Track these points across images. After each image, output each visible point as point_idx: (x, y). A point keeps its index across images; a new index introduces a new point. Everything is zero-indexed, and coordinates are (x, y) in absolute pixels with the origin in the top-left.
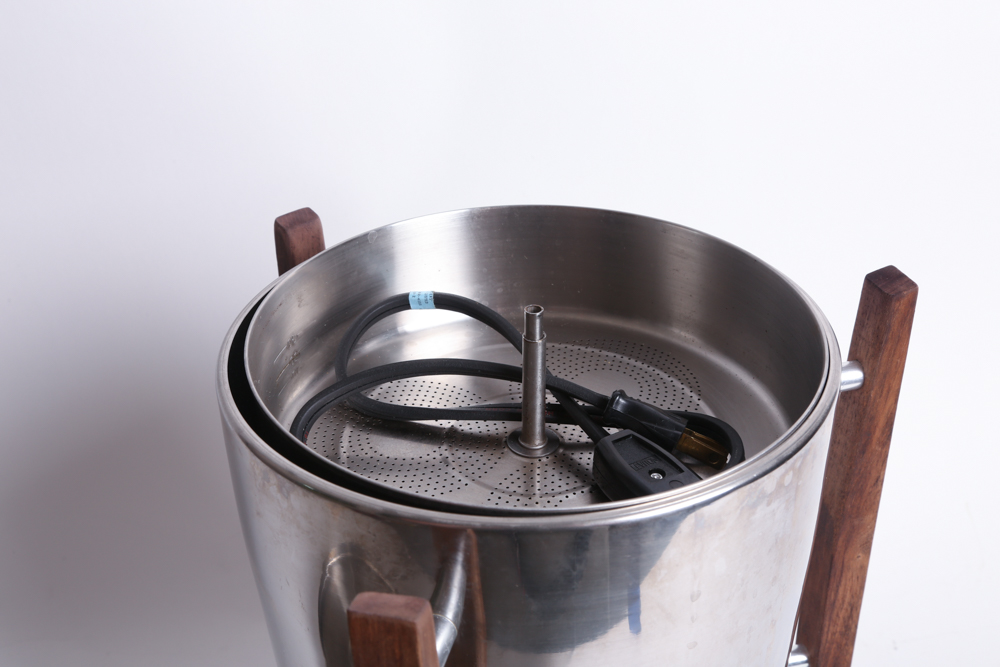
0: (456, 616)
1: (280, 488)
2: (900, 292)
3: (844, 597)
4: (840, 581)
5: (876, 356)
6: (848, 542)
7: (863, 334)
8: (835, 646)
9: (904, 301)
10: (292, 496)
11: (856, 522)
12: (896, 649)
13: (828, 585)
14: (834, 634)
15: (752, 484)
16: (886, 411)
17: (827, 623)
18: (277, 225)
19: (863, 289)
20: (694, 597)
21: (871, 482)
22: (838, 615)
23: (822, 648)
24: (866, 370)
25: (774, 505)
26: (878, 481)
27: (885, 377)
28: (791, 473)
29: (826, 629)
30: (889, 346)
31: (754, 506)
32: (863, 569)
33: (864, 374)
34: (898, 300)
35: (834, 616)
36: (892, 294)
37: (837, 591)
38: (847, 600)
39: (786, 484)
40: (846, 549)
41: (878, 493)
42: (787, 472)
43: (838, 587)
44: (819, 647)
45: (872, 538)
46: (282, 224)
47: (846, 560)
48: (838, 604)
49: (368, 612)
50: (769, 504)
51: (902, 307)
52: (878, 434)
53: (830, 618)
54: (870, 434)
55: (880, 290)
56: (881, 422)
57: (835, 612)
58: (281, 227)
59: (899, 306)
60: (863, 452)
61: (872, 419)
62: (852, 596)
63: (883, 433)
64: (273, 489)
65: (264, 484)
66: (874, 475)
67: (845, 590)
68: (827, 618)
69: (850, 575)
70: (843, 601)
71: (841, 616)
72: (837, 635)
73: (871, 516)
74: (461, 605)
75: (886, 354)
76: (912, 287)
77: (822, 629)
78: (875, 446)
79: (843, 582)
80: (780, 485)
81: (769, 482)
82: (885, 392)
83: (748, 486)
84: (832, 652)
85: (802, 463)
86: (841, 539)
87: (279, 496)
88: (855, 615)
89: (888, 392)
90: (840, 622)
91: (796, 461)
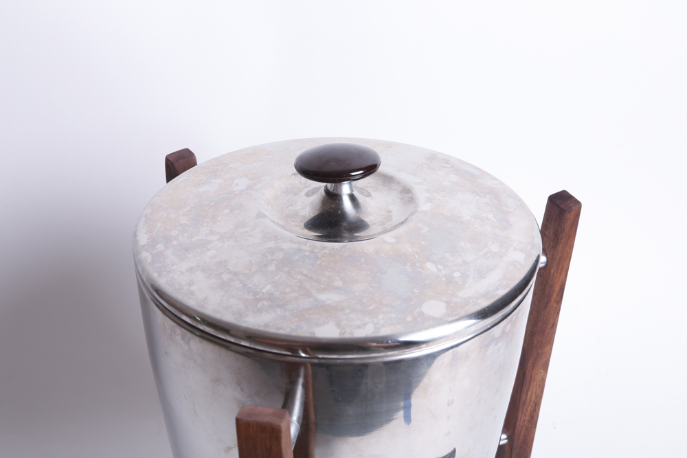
0: (298, 419)
1: (183, 338)
2: (571, 207)
3: (531, 397)
4: (529, 388)
5: (555, 247)
6: (534, 364)
7: (547, 233)
8: (524, 428)
9: (573, 213)
10: (192, 343)
11: (540, 351)
12: (555, 428)
13: (521, 391)
14: (524, 421)
15: (487, 332)
16: (560, 282)
17: (520, 414)
18: (167, 160)
19: (547, 205)
20: (450, 404)
21: (550, 326)
22: (527, 410)
23: (516, 430)
24: (548, 256)
25: (500, 345)
26: (554, 325)
27: (560, 260)
28: (510, 325)
29: (519, 418)
30: (563, 241)
31: (488, 346)
32: (543, 380)
33: (547, 258)
34: (570, 212)
35: (525, 410)
36: (566, 208)
37: (527, 394)
38: (533, 400)
39: (507, 331)
40: (533, 367)
41: (554, 333)
42: (507, 324)
43: (527, 391)
44: (515, 429)
45: (549, 361)
46: (170, 159)
47: (533, 375)
48: (527, 403)
49: (250, 419)
50: (496, 344)
51: (572, 217)
52: (555, 296)
53: (522, 411)
54: (550, 296)
55: (558, 206)
56: (557, 288)
57: (525, 407)
58: (170, 162)
59: (570, 216)
60: (546, 307)
61: (552, 286)
62: (536, 398)
63: (558, 295)
64: (178, 338)
65: (171, 335)
66: (552, 321)
67: (532, 394)
68: (520, 411)
69: (535, 384)
70: (531, 401)
71: (529, 410)
72: (526, 422)
73: (549, 347)
74: (302, 411)
75: (561, 246)
76: (578, 204)
77: (517, 418)
78: (553, 303)
79: (531, 389)
80: (503, 332)
81: (497, 331)
82: (560, 270)
83: (485, 333)
84: (523, 432)
85: (517, 318)
86: (530, 362)
87: (182, 342)
88: (537, 409)
89: (562, 270)
90: (528, 413)
91: (513, 317)
